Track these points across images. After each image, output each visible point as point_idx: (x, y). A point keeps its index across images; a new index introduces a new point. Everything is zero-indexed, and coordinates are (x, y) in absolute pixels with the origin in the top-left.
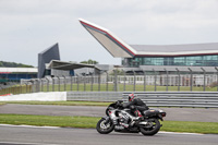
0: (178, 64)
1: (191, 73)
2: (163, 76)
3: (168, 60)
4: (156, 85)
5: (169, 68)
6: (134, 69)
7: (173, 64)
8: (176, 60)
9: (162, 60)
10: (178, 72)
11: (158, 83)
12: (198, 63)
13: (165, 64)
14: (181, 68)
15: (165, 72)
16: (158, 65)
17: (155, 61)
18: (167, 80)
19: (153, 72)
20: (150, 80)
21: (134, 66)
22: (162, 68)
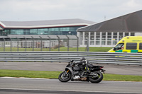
0: (33, 34)
1: (41, 39)
2: (23, 41)
3: (27, 31)
4: (18, 47)
5: (27, 36)
6: (4, 37)
7: (29, 34)
8: (31, 31)
9: (22, 31)
10: (33, 39)
11: (20, 46)
12: (46, 33)
13: (25, 34)
14: (34, 36)
15: (24, 39)
16: (19, 34)
17: (17, 32)
18: (26, 44)
19: (16, 39)
20: (15, 44)
21: (4, 35)
22: (22, 36)
